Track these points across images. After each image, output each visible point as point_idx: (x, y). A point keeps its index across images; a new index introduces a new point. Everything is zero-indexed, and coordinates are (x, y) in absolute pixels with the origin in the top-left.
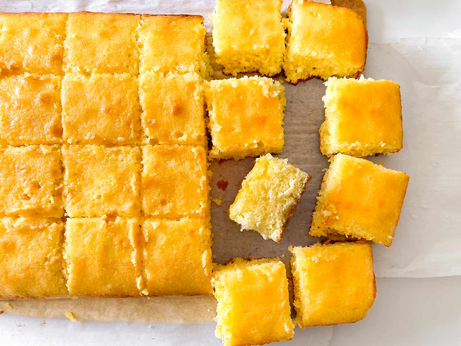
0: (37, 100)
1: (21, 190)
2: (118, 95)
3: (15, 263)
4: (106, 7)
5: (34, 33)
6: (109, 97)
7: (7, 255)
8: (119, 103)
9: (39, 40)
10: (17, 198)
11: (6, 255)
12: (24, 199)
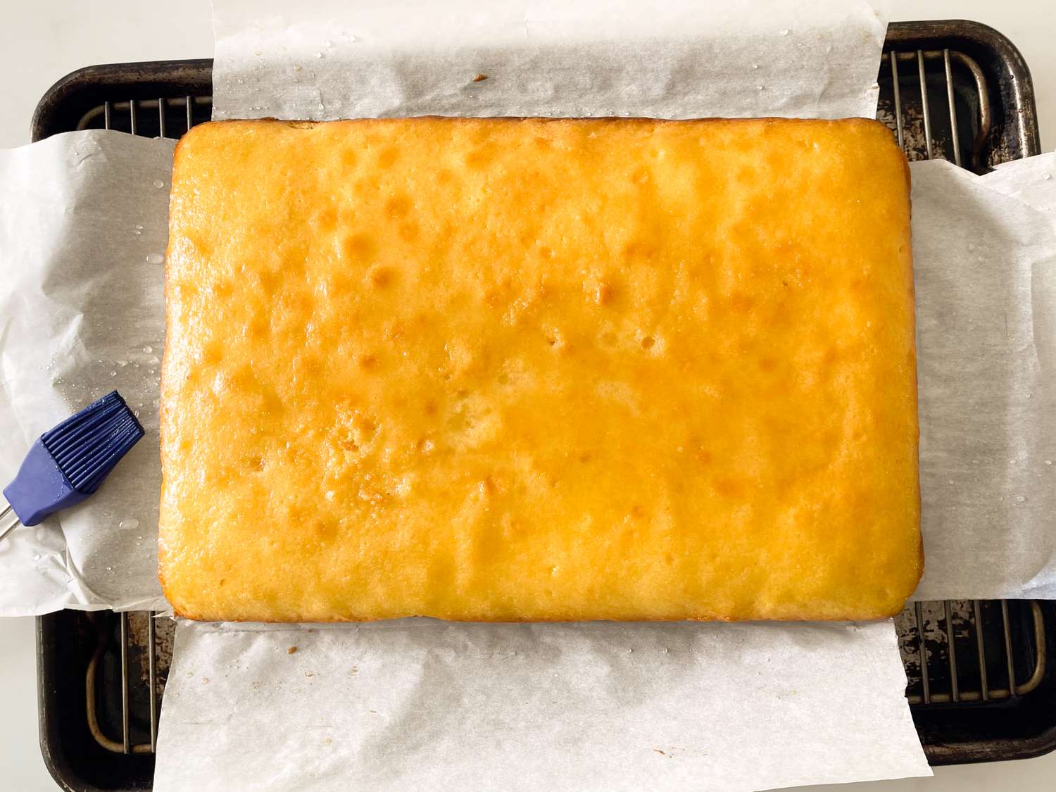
0: (367, 281)
1: (343, 432)
2: (506, 270)
3: (335, 558)
4: (458, 99)
5: (350, 159)
6: (488, 271)
7: (323, 544)
8: (508, 284)
9: (360, 172)
10: (336, 446)
11: (320, 544)
12: (348, 449)
